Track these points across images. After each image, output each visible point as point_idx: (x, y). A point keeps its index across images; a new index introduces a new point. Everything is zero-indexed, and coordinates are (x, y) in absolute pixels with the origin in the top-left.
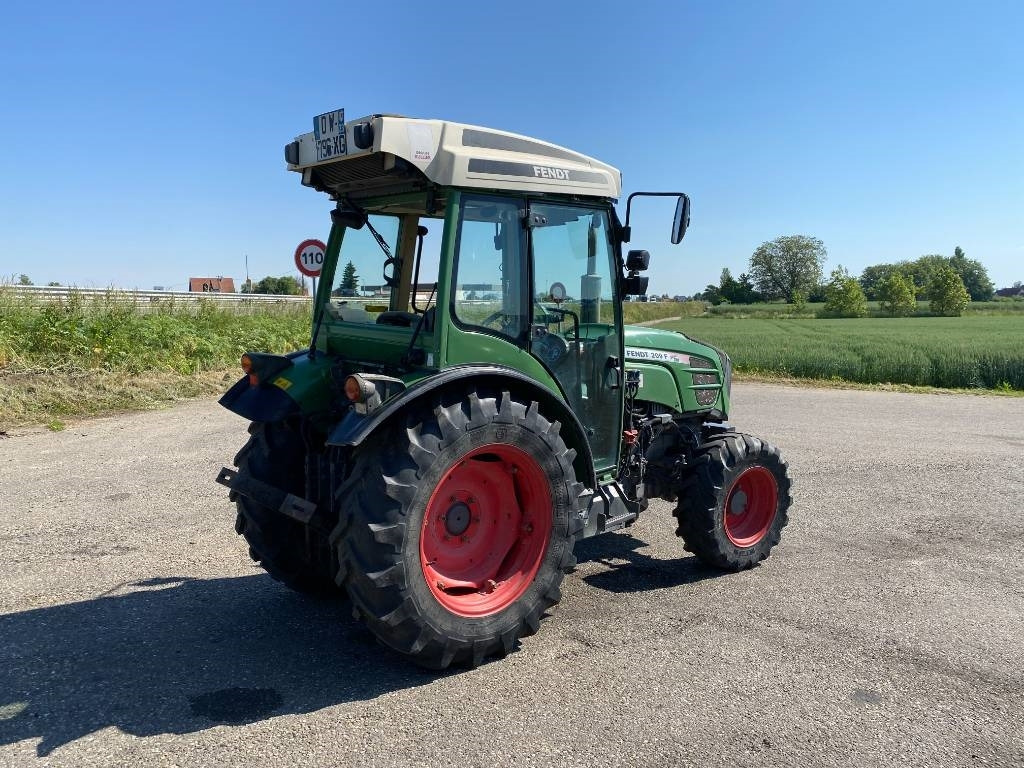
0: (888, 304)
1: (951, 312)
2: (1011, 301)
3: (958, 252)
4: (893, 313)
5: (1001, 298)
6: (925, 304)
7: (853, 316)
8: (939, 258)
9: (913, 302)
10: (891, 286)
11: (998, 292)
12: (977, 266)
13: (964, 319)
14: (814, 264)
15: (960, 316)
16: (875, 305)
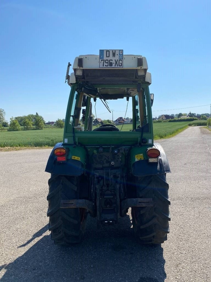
0: (26, 127)
1: (40, 128)
2: (49, 126)
3: (37, 113)
4: (27, 129)
5: (47, 125)
6: (35, 127)
7: (17, 130)
8: (33, 115)
9: (32, 126)
10: (26, 122)
11: (46, 123)
12: (41, 117)
13: (44, 130)
14: (2, 116)
15: (42, 129)
16: (23, 127)
